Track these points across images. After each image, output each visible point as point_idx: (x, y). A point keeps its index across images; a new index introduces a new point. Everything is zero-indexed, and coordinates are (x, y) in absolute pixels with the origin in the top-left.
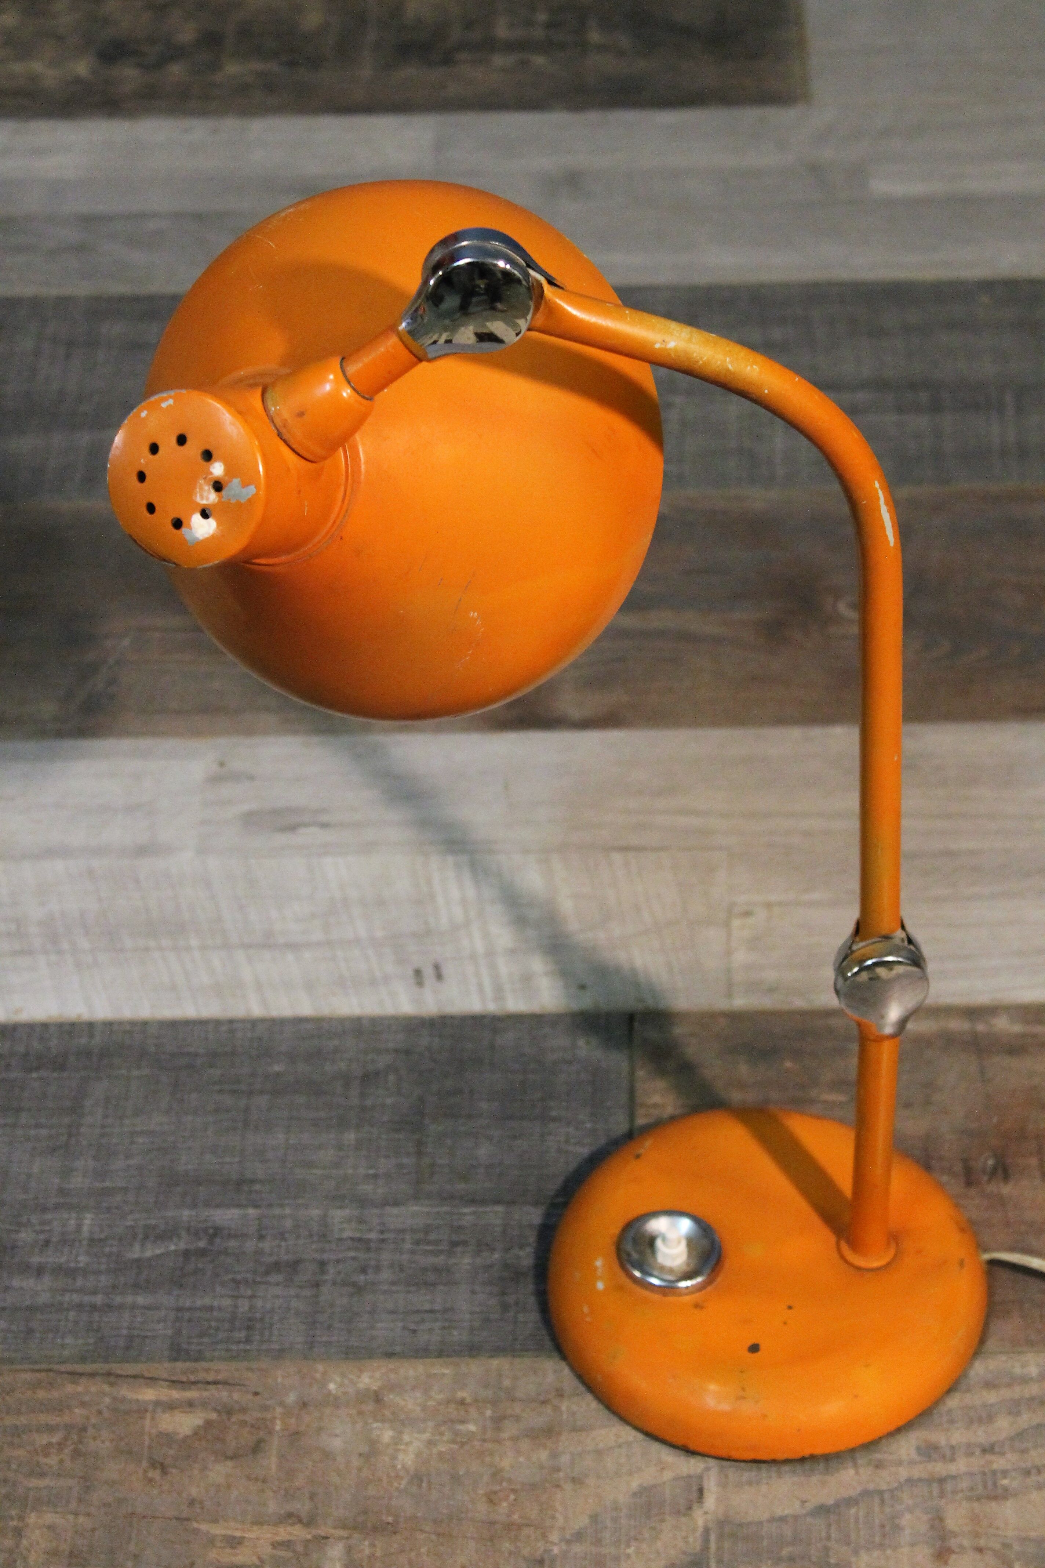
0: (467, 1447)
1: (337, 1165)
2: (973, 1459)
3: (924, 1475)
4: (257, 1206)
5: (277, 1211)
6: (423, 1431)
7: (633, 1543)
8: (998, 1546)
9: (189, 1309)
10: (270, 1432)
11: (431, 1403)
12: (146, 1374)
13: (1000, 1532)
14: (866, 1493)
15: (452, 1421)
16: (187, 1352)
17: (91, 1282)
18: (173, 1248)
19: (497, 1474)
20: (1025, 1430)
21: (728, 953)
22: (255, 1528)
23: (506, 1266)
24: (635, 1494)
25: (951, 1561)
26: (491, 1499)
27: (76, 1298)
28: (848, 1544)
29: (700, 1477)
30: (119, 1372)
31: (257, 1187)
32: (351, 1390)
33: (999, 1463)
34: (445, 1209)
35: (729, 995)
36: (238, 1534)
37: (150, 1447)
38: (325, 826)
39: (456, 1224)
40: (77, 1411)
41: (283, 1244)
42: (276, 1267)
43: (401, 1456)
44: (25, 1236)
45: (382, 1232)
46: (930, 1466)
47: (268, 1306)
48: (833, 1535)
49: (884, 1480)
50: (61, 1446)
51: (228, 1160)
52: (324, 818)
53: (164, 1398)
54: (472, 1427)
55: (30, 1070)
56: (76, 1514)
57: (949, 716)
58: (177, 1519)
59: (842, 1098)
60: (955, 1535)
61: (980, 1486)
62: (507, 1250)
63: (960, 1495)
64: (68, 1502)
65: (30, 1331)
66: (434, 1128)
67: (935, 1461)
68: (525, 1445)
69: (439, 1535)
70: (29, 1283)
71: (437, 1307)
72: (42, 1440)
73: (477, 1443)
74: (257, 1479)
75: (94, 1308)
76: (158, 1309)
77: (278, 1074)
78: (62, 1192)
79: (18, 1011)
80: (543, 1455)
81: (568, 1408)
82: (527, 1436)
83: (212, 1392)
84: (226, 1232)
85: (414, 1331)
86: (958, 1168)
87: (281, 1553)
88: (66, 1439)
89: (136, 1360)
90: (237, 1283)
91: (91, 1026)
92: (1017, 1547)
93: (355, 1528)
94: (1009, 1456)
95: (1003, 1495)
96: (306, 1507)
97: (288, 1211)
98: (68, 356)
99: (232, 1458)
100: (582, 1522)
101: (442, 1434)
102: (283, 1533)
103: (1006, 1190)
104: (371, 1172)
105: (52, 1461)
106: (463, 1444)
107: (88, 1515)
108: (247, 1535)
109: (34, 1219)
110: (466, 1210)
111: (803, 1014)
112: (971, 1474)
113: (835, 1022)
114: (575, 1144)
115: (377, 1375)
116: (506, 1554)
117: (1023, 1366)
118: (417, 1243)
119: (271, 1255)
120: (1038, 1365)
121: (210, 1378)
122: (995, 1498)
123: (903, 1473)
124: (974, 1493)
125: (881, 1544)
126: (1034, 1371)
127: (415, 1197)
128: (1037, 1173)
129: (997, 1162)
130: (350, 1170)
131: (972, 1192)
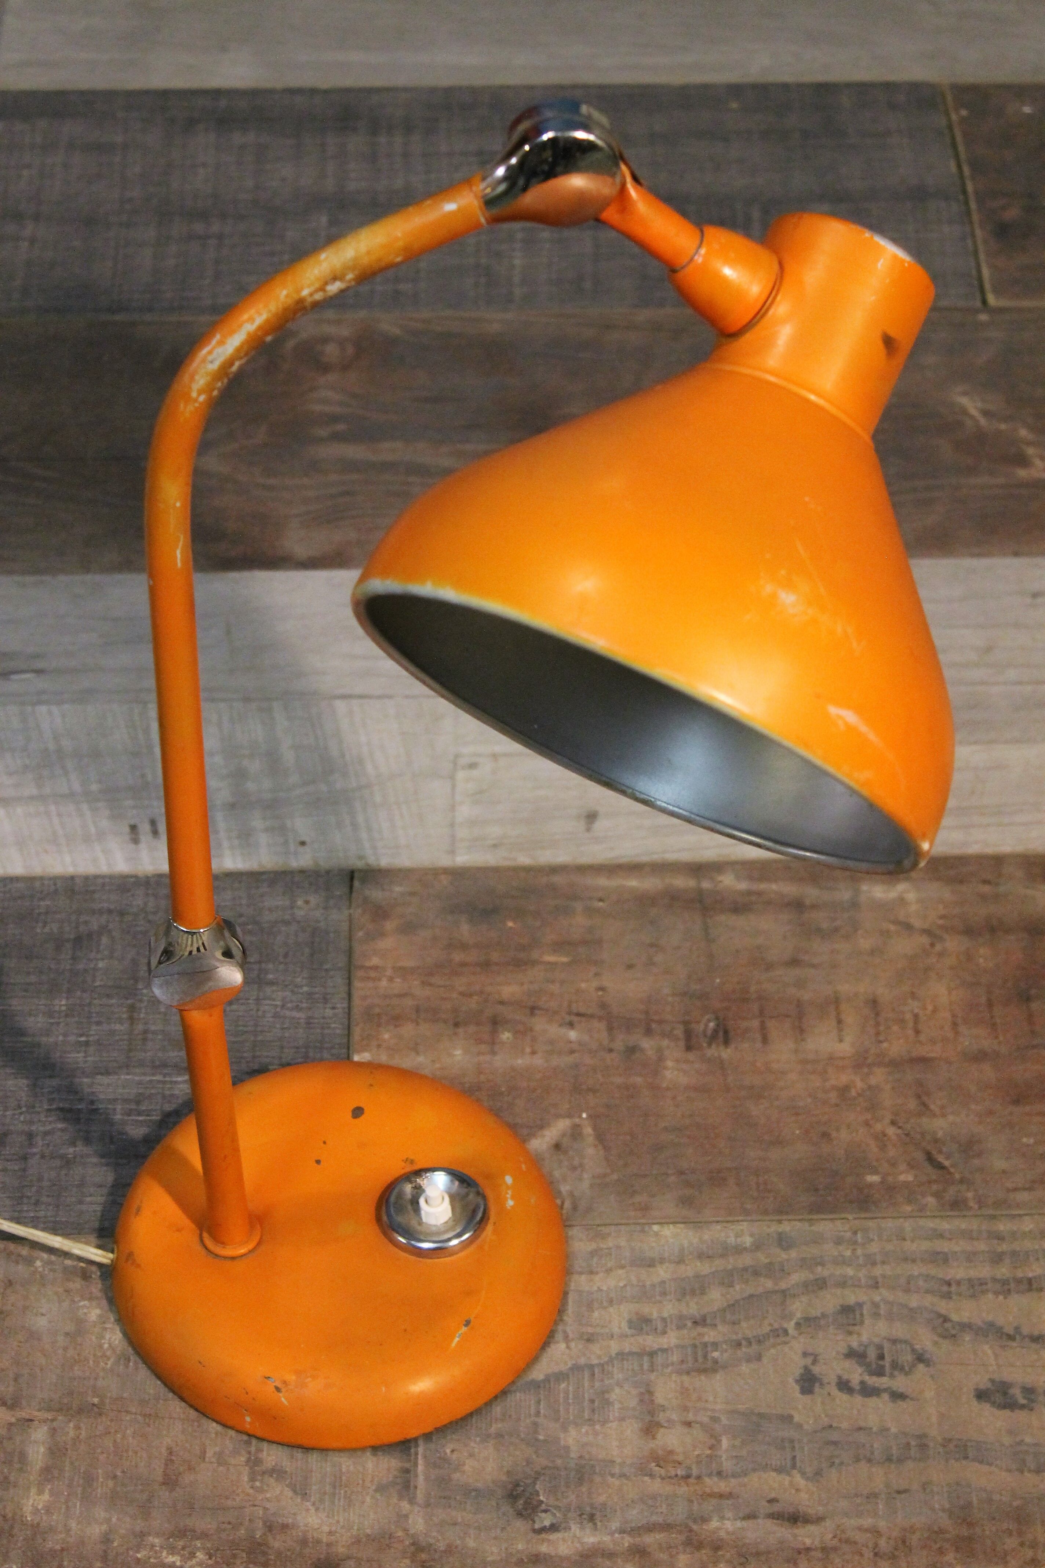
2: (685, 1331)
3: (634, 1350)
8: (706, 1420)
13: (708, 1406)
14: (577, 1368)
20: (737, 1301)
21: (453, 808)
25: (659, 1436)
28: (557, 1420)
32: (58, 1268)
33: (710, 1335)
34: (159, 1077)
35: (452, 852)
38: (39, 672)
39: (167, 1093)
43: (108, 1335)
46: (640, 1339)
48: (542, 1411)
49: (596, 1353)
52: (40, 664)
59: (564, 959)
60: (663, 1408)
61: (690, 1359)
63: (670, 1369)
67: (647, 1334)
69: (145, 1415)
86: (679, 1031)
92: (724, 1420)
93: (61, 1410)
94: (720, 1328)
95: (714, 1367)
96: (11, 1389)
103: (726, 1053)
104: (83, 1039)
111: (528, 869)
112: (683, 1347)
113: (557, 879)
114: (292, 1009)
116: (213, 1435)
117: (737, 1236)
118: (129, 1113)
120: (751, 1235)
122: (704, 1371)
123: (614, 1347)
124: (684, 1366)
125: (589, 1420)
126: (748, 1241)
127: (127, 1066)
128: (758, 1036)
129: (718, 1025)
130: (61, 1038)
131: (691, 1056)
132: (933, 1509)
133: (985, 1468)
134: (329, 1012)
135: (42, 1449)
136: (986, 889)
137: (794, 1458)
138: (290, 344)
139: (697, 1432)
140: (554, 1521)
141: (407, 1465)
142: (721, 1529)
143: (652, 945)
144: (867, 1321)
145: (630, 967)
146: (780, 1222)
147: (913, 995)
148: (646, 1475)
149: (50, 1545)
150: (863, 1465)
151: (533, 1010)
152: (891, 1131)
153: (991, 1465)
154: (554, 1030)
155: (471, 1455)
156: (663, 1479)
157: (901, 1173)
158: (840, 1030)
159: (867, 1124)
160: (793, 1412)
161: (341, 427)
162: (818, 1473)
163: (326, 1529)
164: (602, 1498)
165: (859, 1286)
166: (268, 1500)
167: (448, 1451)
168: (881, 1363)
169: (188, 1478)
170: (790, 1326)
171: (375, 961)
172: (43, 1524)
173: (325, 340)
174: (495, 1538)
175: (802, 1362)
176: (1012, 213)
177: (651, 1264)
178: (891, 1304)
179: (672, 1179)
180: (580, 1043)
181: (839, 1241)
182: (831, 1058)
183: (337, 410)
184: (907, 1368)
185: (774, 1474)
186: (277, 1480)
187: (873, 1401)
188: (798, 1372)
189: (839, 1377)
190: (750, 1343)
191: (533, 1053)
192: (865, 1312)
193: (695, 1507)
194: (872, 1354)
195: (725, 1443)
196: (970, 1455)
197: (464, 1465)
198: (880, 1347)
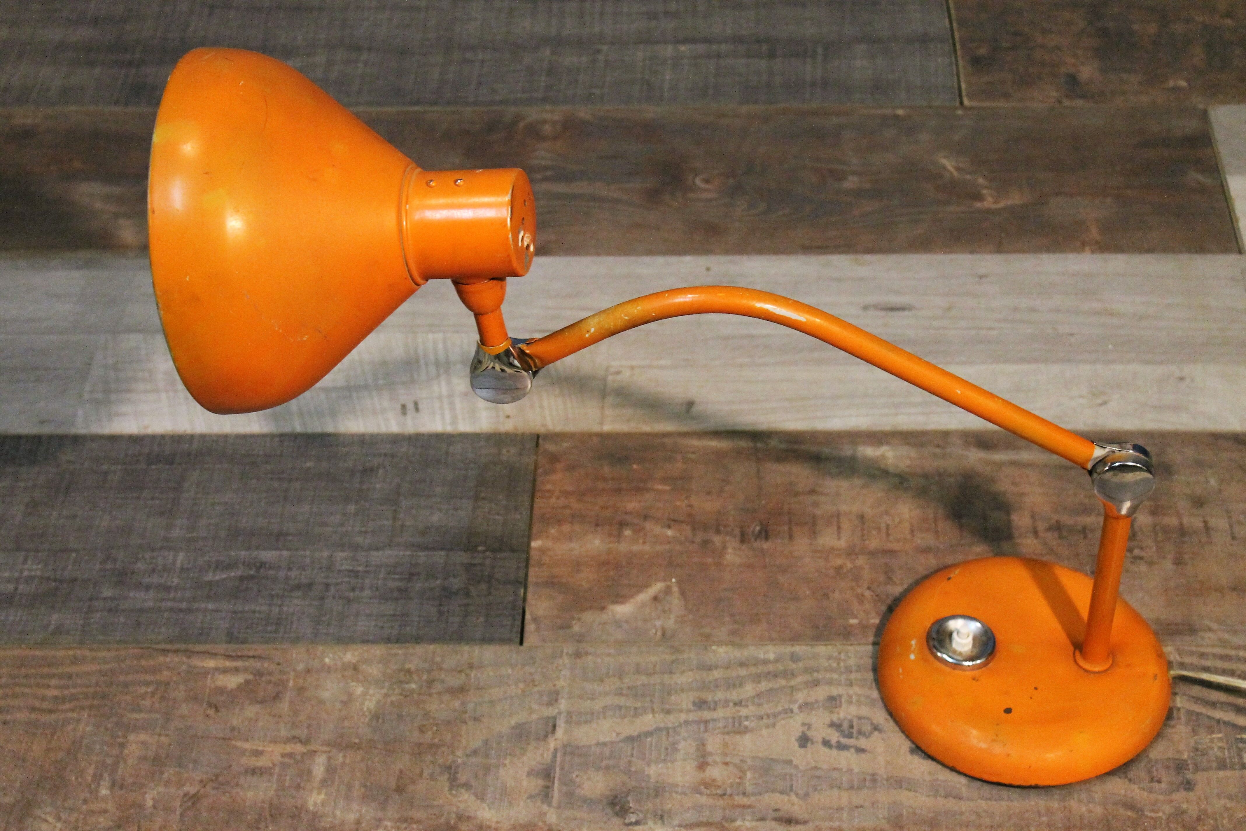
0: (409, 698)
1: (342, 525)
2: (727, 710)
3: (696, 719)
4: (288, 550)
5: (301, 553)
6: (383, 688)
7: (509, 757)
8: (738, 761)
9: (241, 612)
10: (286, 687)
11: (389, 671)
12: (210, 651)
13: (740, 754)
14: (658, 729)
15: (401, 682)
16: (237, 638)
17: (179, 595)
18: (233, 574)
19: (426, 715)
20: (762, 693)
21: (604, 398)
22: (272, 745)
23: (444, 589)
24: (513, 728)
25: (707, 770)
26: (422, 730)
27: (169, 604)
28: (644, 759)
29: (555, 718)
30: (193, 649)
31: (290, 538)
32: (339, 663)
33: (744, 712)
34: (408, 553)
35: (601, 423)
36: (260, 748)
37: (209, 695)
39: (414, 562)
40: (165, 673)
41: (303, 573)
42: (298, 587)
43: (367, 703)
44: (140, 565)
45: (367, 566)
46: (700, 713)
47: (291, 610)
48: (635, 754)
49: (671, 720)
50: (153, 694)
51: (273, 521)
53: (220, 666)
54: (413, 686)
55: (151, 464)
56: (160, 735)
57: (761, 251)
58: (224, 739)
59: (667, 488)
60: (711, 754)
61: (730, 726)
62: (445, 579)
63: (717, 731)
64: (155, 728)
65: (139, 624)
66: (405, 503)
67: (704, 710)
68: (446, 697)
69: (386, 750)
70: (141, 595)
71: (398, 613)
72: (143, 690)
73: (415, 696)
74: (275, 716)
75: (181, 610)
76: (220, 611)
77: (309, 468)
78: (166, 539)
79: (146, 427)
80: (457, 704)
81: (476, 676)
82: (447, 691)
83: (250, 663)
84: (267, 566)
85: (382, 627)
86: (737, 532)
87: (287, 760)
88: (157, 689)
89: (205, 643)
90: (272, 596)
91: (192, 437)
92: (749, 762)
93: (334, 746)
94: (750, 708)
95: (746, 730)
96: (305, 733)
97: (308, 553)
98: (211, 14)
99: (261, 702)
100: (477, 743)
101: (394, 690)
102: (288, 748)
103: (766, 545)
104: (363, 529)
105: (147, 703)
106: (406, 696)
107: (167, 735)
108: (265, 749)
109: (147, 555)
110: (421, 554)
111: (648, 434)
112: (725, 718)
113: (666, 440)
114: (494, 515)
115: (356, 653)
117: (765, 653)
118: (389, 573)
119: (295, 579)
120: (775, 653)
121: (251, 653)
122: (739, 733)
123: (683, 717)
124: (726, 730)
125: (665, 760)
126: (771, 656)
127: (389, 546)
128: (787, 536)
129: (761, 529)
130: (350, 528)
131: (744, 547)
132: (877, 818)
133: (911, 794)
134: (518, 517)
135: (322, 769)
136: (938, 450)
137: (792, 785)
138: (521, 125)
139: (731, 768)
140: (638, 819)
141: (548, 784)
142: (741, 826)
143: (723, 480)
144: (844, 705)
145: (709, 493)
146: (792, 645)
147: (887, 513)
148: (697, 793)
149: (323, 824)
150: (835, 792)
151: (646, 517)
152: (867, 593)
153: (916, 791)
154: (658, 530)
155: (589, 779)
156: (708, 795)
157: (872, 618)
158: (839, 533)
159: (852, 589)
160: (792, 758)
161: (549, 173)
162: (807, 795)
163: (495, 820)
164: (669, 806)
165: (840, 685)
166: (460, 802)
167: (574, 776)
168: (851, 730)
169: (411, 788)
170: (795, 707)
171: (549, 487)
172: (319, 813)
173: (545, 122)
174: (600, 828)
175: (801, 729)
176: (982, 51)
177: (710, 668)
178: (860, 695)
179: (727, 619)
180: (674, 537)
181: (830, 658)
182: (833, 549)
183: (550, 163)
184: (867, 734)
185: (778, 795)
186: (466, 790)
187: (845, 753)
188: (798, 734)
189: (824, 739)
190: (768, 717)
191: (644, 543)
192: (843, 700)
193: (727, 812)
194: (845, 726)
195: (749, 775)
196: (904, 787)
197: (583, 784)
198: (851, 721)
